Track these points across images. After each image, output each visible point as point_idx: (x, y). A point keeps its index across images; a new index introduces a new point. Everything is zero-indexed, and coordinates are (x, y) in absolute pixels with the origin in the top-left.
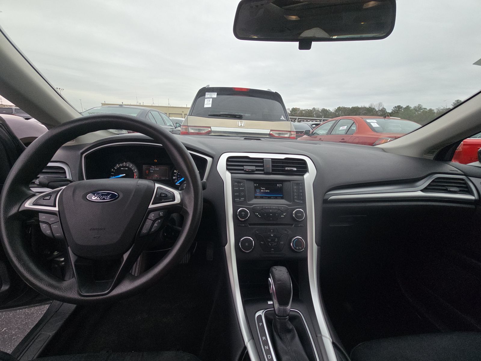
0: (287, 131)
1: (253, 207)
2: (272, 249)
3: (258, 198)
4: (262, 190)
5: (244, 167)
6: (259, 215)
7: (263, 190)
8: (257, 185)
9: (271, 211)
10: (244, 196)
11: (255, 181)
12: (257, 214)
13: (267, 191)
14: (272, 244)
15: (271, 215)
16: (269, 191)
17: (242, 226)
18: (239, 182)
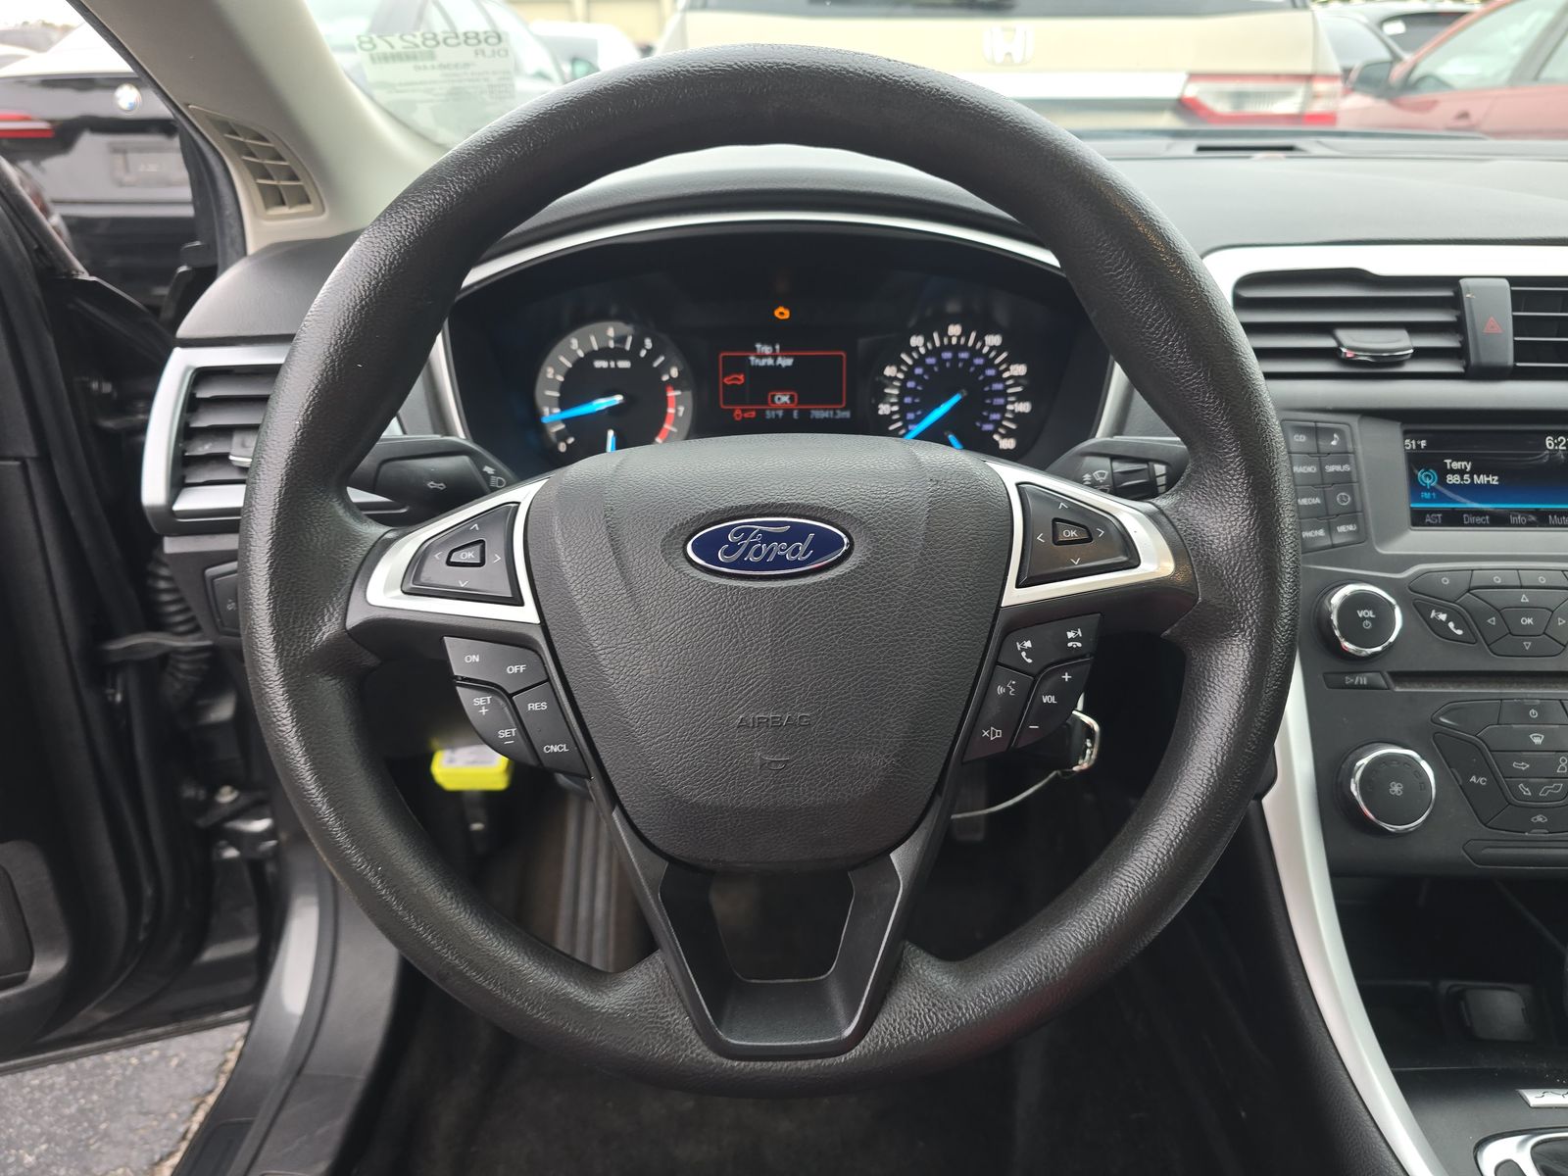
0: (1276, 77)
1: (1418, 576)
2: (1540, 818)
3: (1430, 525)
4: (1453, 472)
5: (1341, 334)
6: (1451, 625)
7: (1461, 472)
8: (1418, 446)
9: (1524, 599)
10: (1352, 514)
11: (1408, 418)
12: (1443, 617)
13: (1482, 479)
14: (1535, 788)
15: (1529, 621)
16: (1494, 480)
17: (1352, 687)
18: (1315, 432)
